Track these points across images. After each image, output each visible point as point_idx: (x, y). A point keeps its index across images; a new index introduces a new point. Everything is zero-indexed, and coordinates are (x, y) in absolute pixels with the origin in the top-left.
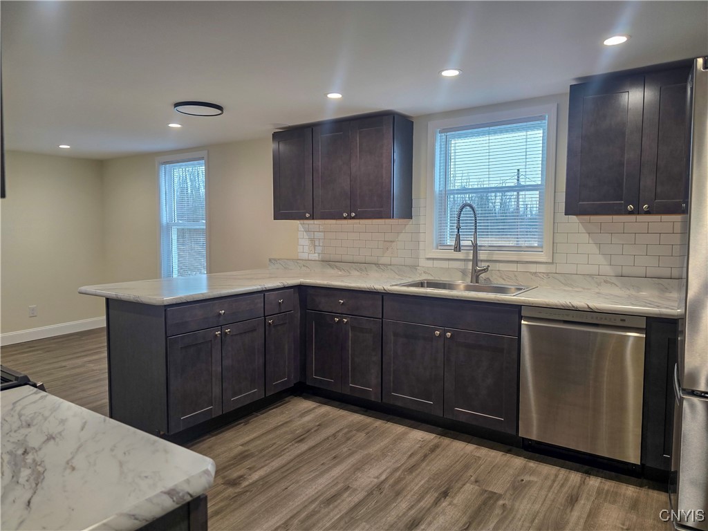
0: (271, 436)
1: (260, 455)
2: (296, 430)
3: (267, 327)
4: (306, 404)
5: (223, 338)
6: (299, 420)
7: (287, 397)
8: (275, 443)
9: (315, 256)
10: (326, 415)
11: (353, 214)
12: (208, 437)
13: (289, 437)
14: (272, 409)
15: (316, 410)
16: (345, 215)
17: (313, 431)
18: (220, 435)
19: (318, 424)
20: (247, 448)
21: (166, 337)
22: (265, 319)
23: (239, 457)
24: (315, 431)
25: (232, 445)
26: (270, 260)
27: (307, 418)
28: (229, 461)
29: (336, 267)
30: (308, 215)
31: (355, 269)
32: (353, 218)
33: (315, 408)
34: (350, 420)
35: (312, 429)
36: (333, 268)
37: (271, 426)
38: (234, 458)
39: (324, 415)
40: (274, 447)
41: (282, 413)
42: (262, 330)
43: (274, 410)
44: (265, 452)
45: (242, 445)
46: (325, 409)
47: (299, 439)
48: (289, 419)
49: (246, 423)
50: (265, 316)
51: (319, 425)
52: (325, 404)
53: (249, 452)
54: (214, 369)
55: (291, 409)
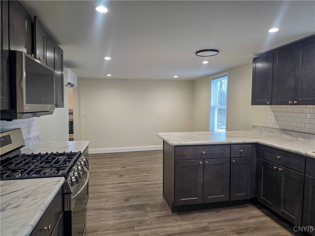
0: (224, 224)
1: (213, 232)
2: (241, 225)
3: (232, 164)
4: (256, 212)
5: (204, 165)
6: (246, 220)
7: (247, 204)
8: (224, 229)
9: (278, 127)
10: (264, 223)
11: (295, 102)
12: (196, 212)
13: (234, 228)
14: (236, 208)
15: (260, 218)
16: (290, 102)
17: (250, 230)
18: (202, 213)
19: (256, 226)
20: (209, 225)
21: (175, 160)
22: (231, 159)
23: (203, 229)
24: (251, 231)
25: (204, 221)
26: (253, 126)
27: (251, 221)
28: (197, 229)
29: (289, 134)
30: (268, 103)
31: (302, 137)
32: (296, 104)
33: (260, 216)
34: (278, 232)
35: (250, 228)
36: (287, 134)
37: (229, 218)
38: (200, 228)
39: (263, 223)
40: (223, 231)
41: (239, 212)
42: (229, 165)
43: (236, 209)
44: (217, 232)
45: (208, 223)
46: (267, 219)
47: (239, 232)
48: (240, 218)
49: (218, 211)
50: (231, 158)
51: (256, 228)
52: (268, 215)
53: (209, 228)
54: (198, 180)
55: (245, 212)
